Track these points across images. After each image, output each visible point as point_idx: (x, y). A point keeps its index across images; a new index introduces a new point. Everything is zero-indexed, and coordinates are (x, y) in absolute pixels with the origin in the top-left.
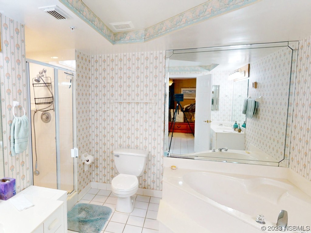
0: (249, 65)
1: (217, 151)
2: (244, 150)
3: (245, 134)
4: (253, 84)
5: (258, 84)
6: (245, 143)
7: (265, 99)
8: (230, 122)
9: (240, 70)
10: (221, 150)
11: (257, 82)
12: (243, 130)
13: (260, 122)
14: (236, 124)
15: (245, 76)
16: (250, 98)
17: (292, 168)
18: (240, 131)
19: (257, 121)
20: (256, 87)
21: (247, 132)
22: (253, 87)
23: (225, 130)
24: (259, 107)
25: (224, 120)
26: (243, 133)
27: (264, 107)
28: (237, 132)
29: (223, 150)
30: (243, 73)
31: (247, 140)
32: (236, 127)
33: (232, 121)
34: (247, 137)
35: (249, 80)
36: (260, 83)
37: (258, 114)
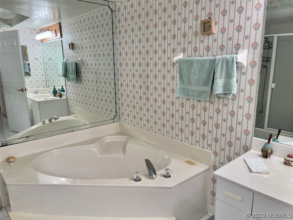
0: (60, 23)
1: (47, 122)
2: (69, 115)
3: (67, 99)
4: (69, 45)
5: (75, 45)
6: (68, 108)
7: (85, 60)
8: (45, 88)
9: (50, 29)
10: (50, 120)
11: (73, 42)
12: (64, 95)
13: (83, 84)
14: (55, 89)
15: (56, 36)
16: (67, 60)
17: (123, 122)
18: (61, 96)
19: (80, 84)
20: (73, 49)
21: (69, 96)
22: (70, 48)
23: (46, 98)
24: (80, 69)
25: (38, 87)
26: (65, 98)
27: (86, 69)
28: (58, 98)
29: (53, 120)
30: (54, 32)
31: (70, 105)
32: (55, 92)
33: (47, 87)
34: (69, 101)
35: (62, 40)
36: (77, 45)
37: (79, 76)
